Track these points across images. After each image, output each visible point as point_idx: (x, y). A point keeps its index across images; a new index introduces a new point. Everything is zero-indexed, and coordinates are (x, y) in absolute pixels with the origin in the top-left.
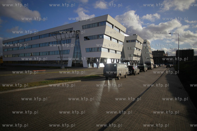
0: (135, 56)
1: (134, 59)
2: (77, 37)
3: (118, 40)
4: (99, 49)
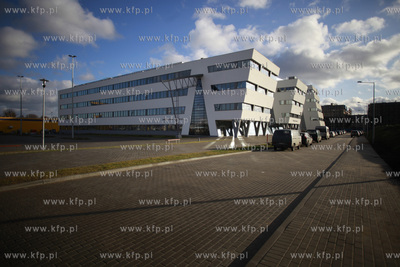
0: (293, 115)
1: (292, 121)
2: (199, 86)
3: (266, 90)
4: (238, 107)
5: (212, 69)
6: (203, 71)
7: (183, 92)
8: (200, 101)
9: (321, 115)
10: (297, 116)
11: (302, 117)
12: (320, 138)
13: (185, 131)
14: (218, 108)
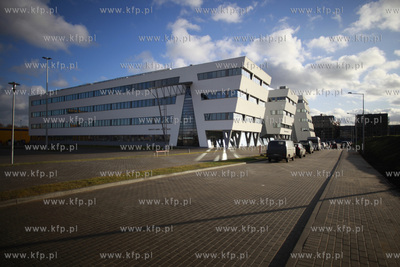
0: (284, 126)
1: (283, 131)
2: (188, 93)
3: (258, 100)
4: (229, 116)
5: (201, 76)
6: (193, 78)
7: (171, 100)
8: (188, 110)
9: (311, 126)
10: (288, 127)
11: (293, 128)
12: (312, 149)
13: (173, 142)
14: (208, 117)
